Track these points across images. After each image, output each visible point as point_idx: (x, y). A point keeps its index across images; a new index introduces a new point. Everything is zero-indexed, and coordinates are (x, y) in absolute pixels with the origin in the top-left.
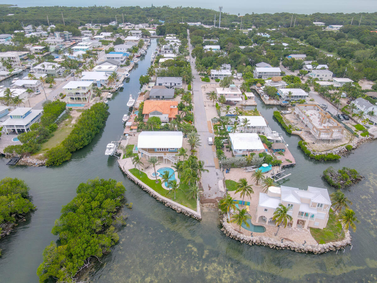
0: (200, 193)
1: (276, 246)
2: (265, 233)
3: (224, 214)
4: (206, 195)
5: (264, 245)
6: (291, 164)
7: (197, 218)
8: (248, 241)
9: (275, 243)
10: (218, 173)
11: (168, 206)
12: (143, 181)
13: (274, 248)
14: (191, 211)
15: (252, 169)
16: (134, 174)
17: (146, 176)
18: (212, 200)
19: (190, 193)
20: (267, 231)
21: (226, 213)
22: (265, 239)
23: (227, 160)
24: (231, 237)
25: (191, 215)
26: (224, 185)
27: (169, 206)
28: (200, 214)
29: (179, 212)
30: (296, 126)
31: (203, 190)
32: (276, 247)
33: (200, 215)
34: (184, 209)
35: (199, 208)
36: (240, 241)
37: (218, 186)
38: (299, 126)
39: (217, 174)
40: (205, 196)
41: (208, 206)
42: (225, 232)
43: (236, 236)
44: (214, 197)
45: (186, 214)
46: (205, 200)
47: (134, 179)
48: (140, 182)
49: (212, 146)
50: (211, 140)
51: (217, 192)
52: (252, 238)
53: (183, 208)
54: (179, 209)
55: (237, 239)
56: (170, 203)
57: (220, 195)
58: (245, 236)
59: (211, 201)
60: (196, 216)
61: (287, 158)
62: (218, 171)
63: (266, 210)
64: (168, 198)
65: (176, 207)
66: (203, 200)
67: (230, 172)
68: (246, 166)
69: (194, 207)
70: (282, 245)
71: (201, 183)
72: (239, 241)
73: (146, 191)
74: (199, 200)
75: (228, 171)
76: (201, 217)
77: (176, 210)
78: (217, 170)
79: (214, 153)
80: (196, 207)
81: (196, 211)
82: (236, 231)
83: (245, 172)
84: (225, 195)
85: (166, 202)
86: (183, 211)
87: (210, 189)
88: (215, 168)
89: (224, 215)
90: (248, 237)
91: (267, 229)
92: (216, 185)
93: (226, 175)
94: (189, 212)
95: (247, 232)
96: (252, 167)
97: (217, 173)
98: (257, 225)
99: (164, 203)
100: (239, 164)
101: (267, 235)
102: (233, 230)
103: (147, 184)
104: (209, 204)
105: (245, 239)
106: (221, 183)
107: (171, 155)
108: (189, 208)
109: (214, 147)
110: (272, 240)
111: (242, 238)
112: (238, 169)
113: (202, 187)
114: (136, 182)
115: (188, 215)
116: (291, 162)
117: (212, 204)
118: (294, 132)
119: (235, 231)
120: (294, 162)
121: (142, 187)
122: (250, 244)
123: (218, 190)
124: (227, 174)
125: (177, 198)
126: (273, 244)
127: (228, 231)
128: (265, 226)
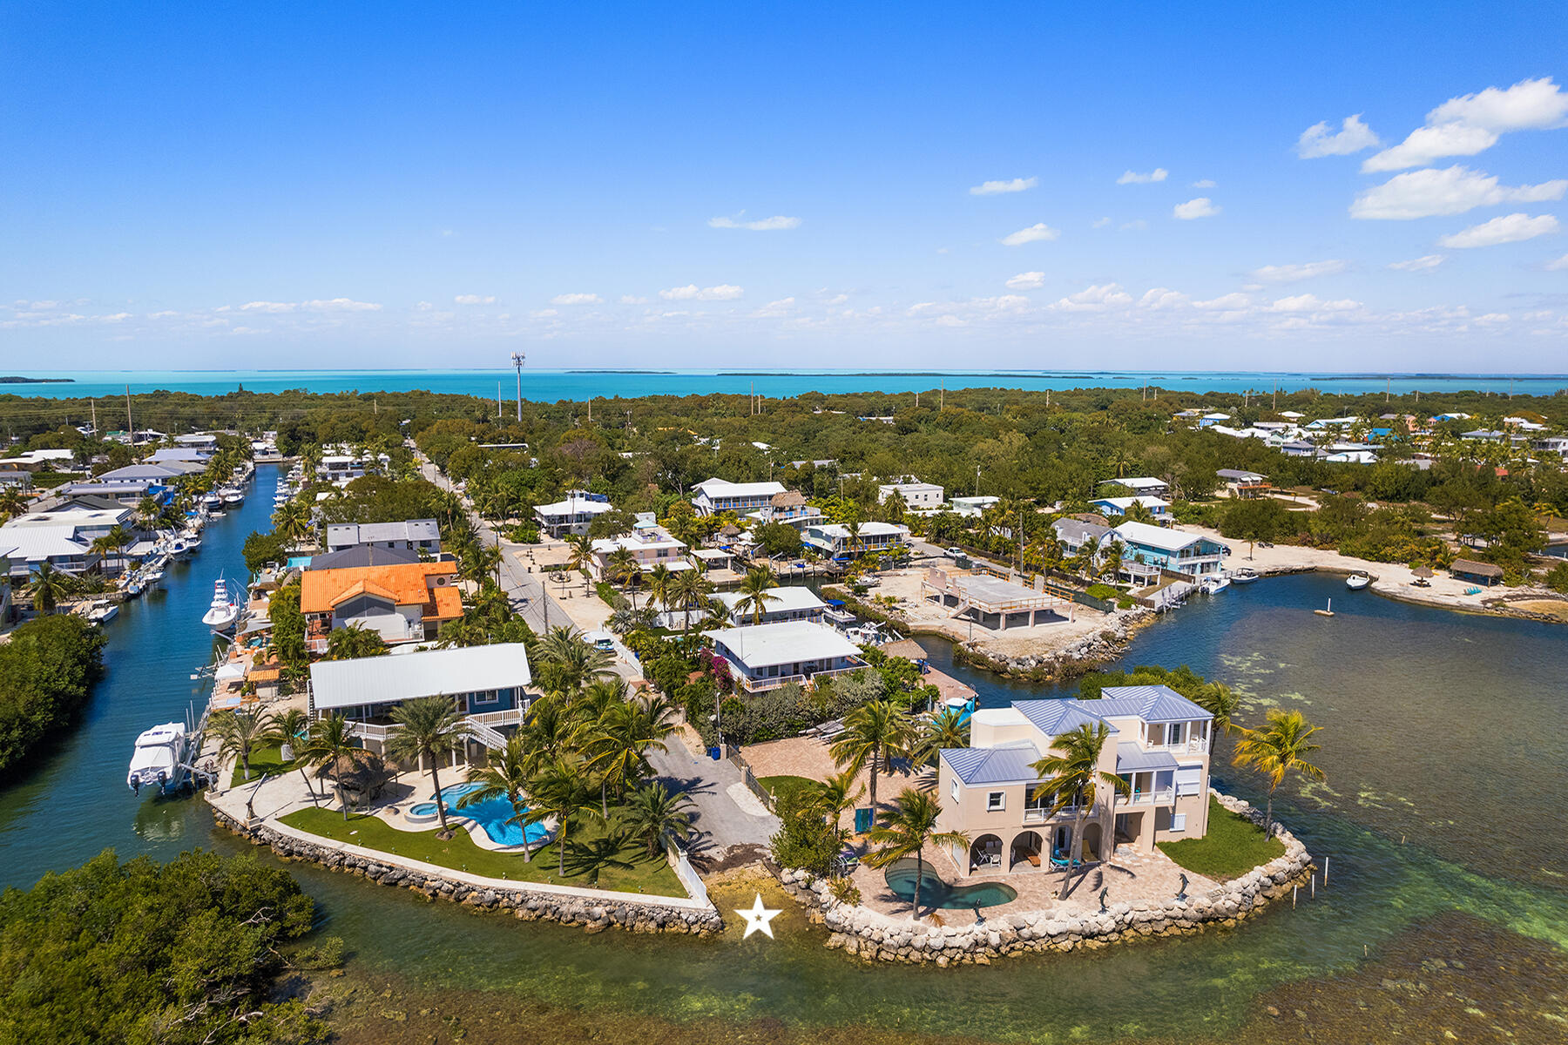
1: (1085, 938)
2: (1015, 902)
7: (701, 925)
9: (1076, 927)
10: (711, 765)
14: (659, 901)
15: (842, 727)
17: (379, 823)
20: (1022, 895)
22: (1031, 919)
25: (664, 924)
26: (759, 793)
27: (540, 912)
28: (708, 903)
34: (622, 903)
37: (734, 804)
43: (909, 945)
47: (315, 847)
48: (359, 851)
52: (981, 928)
53: (616, 899)
54: (598, 911)
56: (542, 897)
58: (949, 930)
60: (692, 919)
63: (994, 801)
65: (580, 907)
68: (816, 723)
69: (671, 887)
76: (716, 918)
81: (685, 897)
83: (817, 745)
85: (517, 901)
86: (619, 915)
90: (961, 929)
94: (653, 908)
96: (839, 720)
101: (1030, 906)
105: (952, 942)
106: (739, 792)
108: (645, 893)
110: (1062, 914)
111: (939, 945)
112: (786, 739)
118: (917, 626)
121: (372, 869)
126: (1072, 930)
127: (865, 933)
128: (1003, 881)
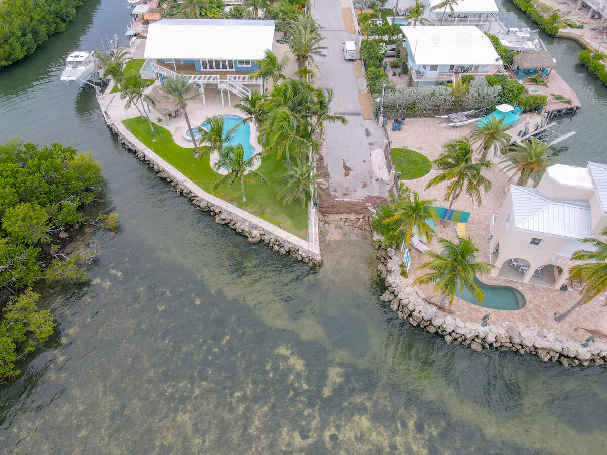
0: (319, 184)
1: (561, 355)
2: (521, 311)
3: (389, 249)
4: (335, 191)
5: (522, 352)
6: (569, 106)
7: (309, 260)
8: (468, 336)
9: (558, 347)
10: (371, 130)
11: (223, 223)
12: (157, 151)
13: (554, 360)
14: (290, 238)
15: (465, 119)
16: (135, 133)
17: (169, 136)
18: (353, 204)
19: (289, 185)
20: (529, 306)
21: (398, 247)
22: (525, 334)
23: (397, 95)
24: (415, 324)
25: (289, 252)
26: (388, 162)
27: (226, 222)
28: (318, 247)
29: (254, 240)
30: (567, 17)
31: (327, 176)
32: (560, 358)
33: (317, 251)
34: (269, 232)
35: (313, 230)
36: (442, 336)
37: (371, 165)
38: (574, 18)
39: (368, 134)
40: (333, 194)
41: (342, 223)
42: (394, 306)
43: (430, 320)
44: (359, 195)
45: (276, 248)
46: (333, 206)
47: (133, 146)
48: (151, 155)
49: (355, 63)
50: (351, 46)
51: (368, 183)
52: (483, 329)
53: (266, 228)
54: (255, 232)
55: (432, 330)
56: (229, 213)
57: (376, 191)
58: (459, 322)
59: (351, 208)
60: (304, 255)
61: (557, 93)
62: (370, 125)
63: (535, 242)
64: (223, 198)
65: (246, 227)
66: (327, 205)
67: (403, 127)
68: (448, 111)
69: (301, 227)
70: (585, 354)
71: (321, 158)
72: (439, 335)
73: (164, 179)
74: (315, 204)
75: (398, 125)
76: (319, 259)
77: (247, 234)
78: (367, 122)
79: (359, 80)
80: (306, 226)
81: (306, 238)
82: (430, 303)
83: (444, 128)
84: (391, 191)
85: (217, 211)
86: (266, 238)
87: (347, 175)
88: (361, 117)
89: (392, 251)
90: (469, 325)
91: (528, 296)
92: (364, 161)
93: (393, 135)
94: (285, 241)
95: (466, 308)
96: (466, 113)
97: (367, 131)
98: (495, 283)
99: (212, 214)
100: (428, 107)
101: (530, 319)
102: (421, 302)
103: (170, 161)
104: (344, 216)
105: (459, 330)
106: (378, 157)
107: (240, 79)
108: (284, 229)
109: (360, 65)
110: (551, 336)
111: (449, 329)
112: (426, 119)
113: (325, 168)
114: (140, 155)
115: (282, 251)
116: (569, 102)
117: (352, 217)
118: (564, 31)
119: (428, 306)
120: (575, 103)
121: (156, 167)
122: (476, 347)
123: (371, 177)
124: (396, 133)
125: (250, 199)
126: (554, 348)
127: (404, 302)
128: (520, 288)
